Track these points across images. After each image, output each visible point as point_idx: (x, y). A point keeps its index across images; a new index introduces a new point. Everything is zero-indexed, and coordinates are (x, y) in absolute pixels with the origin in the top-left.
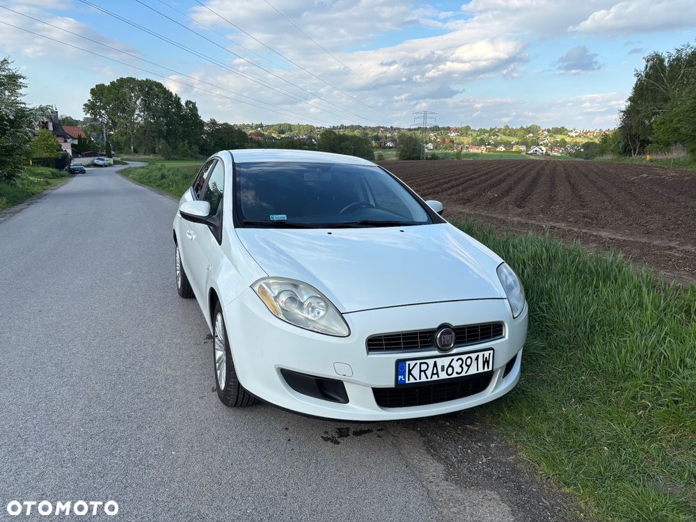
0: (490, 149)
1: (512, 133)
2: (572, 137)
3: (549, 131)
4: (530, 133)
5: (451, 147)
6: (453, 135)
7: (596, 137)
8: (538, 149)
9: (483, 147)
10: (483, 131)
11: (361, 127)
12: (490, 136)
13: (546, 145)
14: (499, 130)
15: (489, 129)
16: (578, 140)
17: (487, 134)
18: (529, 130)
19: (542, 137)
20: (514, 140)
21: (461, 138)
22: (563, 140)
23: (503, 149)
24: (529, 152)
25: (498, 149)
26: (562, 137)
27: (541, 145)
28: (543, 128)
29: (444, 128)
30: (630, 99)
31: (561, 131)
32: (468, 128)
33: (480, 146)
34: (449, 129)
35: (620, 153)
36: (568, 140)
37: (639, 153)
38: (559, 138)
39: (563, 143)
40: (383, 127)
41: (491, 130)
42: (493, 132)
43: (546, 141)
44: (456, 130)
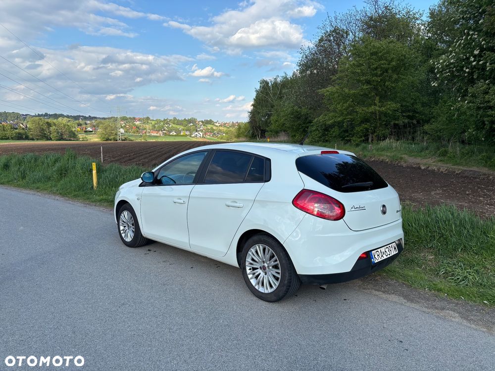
0: (165, 133)
1: (179, 123)
2: (217, 126)
3: (202, 122)
4: (190, 123)
5: (137, 132)
6: (137, 123)
7: (231, 127)
8: (197, 134)
9: (160, 132)
10: (158, 121)
11: (63, 115)
12: (164, 124)
13: (202, 131)
14: (170, 120)
15: (163, 119)
16: (221, 128)
17: (162, 123)
18: (189, 121)
19: (198, 126)
20: (181, 127)
21: (144, 125)
22: (212, 128)
23: (175, 134)
24: (192, 136)
25: (171, 134)
26: (211, 126)
27: (199, 131)
28: (198, 120)
29: (130, 118)
30: (253, 105)
31: (210, 122)
32: (148, 118)
33: (159, 131)
34: (134, 118)
35: (250, 137)
36: (214, 128)
37: (261, 137)
38: (209, 126)
39: (212, 131)
40: (83, 116)
41: (165, 120)
42: (166, 122)
43: (201, 128)
44: (139, 120)
